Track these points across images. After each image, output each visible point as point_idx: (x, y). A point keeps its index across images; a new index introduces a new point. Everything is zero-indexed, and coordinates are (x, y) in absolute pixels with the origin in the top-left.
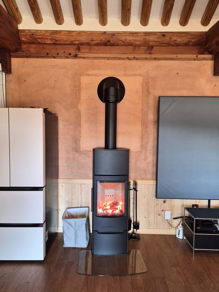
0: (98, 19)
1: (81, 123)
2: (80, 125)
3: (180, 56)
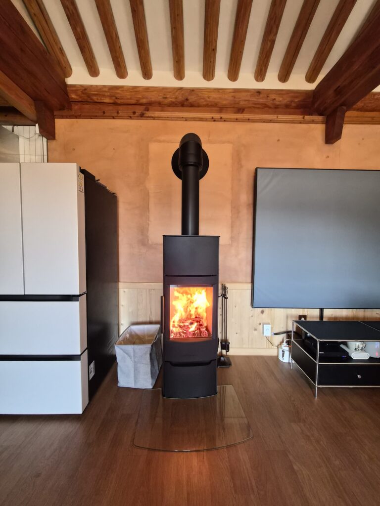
0: (173, 72)
1: (150, 207)
2: (148, 208)
3: (281, 117)
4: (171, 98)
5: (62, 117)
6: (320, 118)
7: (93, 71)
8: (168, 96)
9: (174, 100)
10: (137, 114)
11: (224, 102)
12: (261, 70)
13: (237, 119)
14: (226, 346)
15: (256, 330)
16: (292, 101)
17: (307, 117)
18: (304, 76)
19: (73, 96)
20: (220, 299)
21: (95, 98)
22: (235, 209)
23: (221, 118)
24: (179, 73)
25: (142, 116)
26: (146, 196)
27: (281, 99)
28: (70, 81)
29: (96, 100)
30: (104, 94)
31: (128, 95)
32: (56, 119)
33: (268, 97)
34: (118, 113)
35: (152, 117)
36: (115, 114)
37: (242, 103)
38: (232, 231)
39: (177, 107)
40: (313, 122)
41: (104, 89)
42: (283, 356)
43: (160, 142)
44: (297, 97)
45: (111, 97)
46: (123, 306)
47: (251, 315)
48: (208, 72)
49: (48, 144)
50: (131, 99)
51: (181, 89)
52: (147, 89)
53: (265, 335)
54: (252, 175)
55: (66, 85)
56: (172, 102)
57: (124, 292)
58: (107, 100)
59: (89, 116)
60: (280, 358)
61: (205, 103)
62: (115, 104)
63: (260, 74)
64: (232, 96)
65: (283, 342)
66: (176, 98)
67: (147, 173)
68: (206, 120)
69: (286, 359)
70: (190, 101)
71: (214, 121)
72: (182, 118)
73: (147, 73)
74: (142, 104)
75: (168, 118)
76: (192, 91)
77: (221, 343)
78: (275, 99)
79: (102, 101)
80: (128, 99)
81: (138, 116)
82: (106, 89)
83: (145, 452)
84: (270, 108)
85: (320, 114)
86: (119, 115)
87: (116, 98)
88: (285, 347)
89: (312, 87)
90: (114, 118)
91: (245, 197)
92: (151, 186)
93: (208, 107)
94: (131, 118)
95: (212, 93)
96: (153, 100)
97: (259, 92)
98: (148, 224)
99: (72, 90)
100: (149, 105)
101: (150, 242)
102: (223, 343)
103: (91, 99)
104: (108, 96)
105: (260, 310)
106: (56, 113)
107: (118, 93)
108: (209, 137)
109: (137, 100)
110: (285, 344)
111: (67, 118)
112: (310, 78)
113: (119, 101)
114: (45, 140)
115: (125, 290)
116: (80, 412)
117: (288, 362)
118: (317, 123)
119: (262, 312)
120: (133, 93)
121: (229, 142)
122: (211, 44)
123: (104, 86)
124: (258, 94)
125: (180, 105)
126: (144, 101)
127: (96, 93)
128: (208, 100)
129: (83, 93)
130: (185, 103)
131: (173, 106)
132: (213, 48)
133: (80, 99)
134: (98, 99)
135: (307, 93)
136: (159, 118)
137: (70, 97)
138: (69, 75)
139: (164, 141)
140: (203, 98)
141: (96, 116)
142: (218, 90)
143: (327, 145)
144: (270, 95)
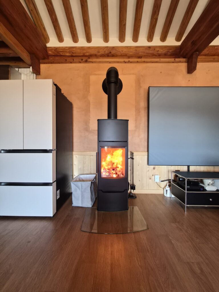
0: (103, 39)
1: (90, 110)
2: (89, 111)
3: (162, 60)
4: (102, 52)
5: (44, 63)
6: (184, 60)
7: (60, 39)
8: (100, 51)
9: (103, 53)
10: (84, 60)
11: (131, 53)
12: (150, 35)
13: (138, 61)
14: (133, 188)
15: (150, 179)
16: (168, 52)
17: (177, 60)
18: (174, 38)
19: (50, 53)
20: (129, 160)
21: (61, 53)
22: (138, 110)
23: (129, 61)
24: (106, 39)
25: (86, 61)
26: (88, 104)
27: (162, 51)
28: (48, 45)
29: (62, 55)
30: (66, 51)
31: (79, 51)
32: (41, 65)
33: (154, 50)
34: (73, 60)
35: (92, 62)
36: (72, 61)
37: (140, 53)
38: (136, 123)
39: (105, 57)
40: (180, 62)
41: (66, 49)
42: (167, 193)
43: (96, 75)
44: (171, 49)
45: (69, 52)
46: (75, 165)
47: (147, 170)
48: (122, 38)
49: (37, 77)
50: (80, 53)
51: (107, 47)
52: (89, 48)
53: (156, 181)
54: (147, 91)
55: (46, 47)
56: (102, 54)
57: (76, 157)
58: (68, 54)
59: (58, 62)
60: (165, 195)
61: (120, 54)
62: (72, 56)
63: (150, 38)
64: (135, 50)
65: (166, 185)
66: (105, 52)
67: (89, 92)
68: (121, 62)
69: (169, 195)
70: (112, 53)
71: (125, 63)
72: (108, 62)
73: (89, 40)
74: (86, 56)
75: (100, 62)
76: (113, 48)
77: (131, 186)
78: (158, 51)
79: (65, 55)
80: (79, 53)
81: (84, 62)
82: (67, 49)
83: (88, 234)
84: (156, 56)
85: (184, 57)
86: (74, 61)
87: (73, 53)
88: (168, 188)
89: (179, 44)
90: (71, 63)
91: (143, 104)
92: (91, 99)
93: (122, 56)
94: (80, 62)
95: (123, 49)
96: (92, 53)
97: (149, 47)
98: (90, 120)
99: (49, 50)
100: (90, 56)
101: (90, 129)
102: (132, 186)
103: (60, 54)
104: (68, 52)
105: (152, 167)
106: (41, 61)
107: (74, 50)
108: (123, 71)
109: (83, 54)
110: (167, 186)
111: (47, 64)
112: (178, 39)
113: (74, 55)
114: (35, 75)
115: (77, 156)
116: (52, 215)
117: (169, 196)
118: (182, 62)
119: (154, 168)
120: (82, 50)
121: (133, 74)
122: (123, 22)
123: (67, 47)
124: (149, 48)
125: (106, 56)
126: (87, 54)
127: (62, 50)
128: (122, 52)
129: (56, 51)
130: (110, 55)
131: (103, 57)
132: (124, 24)
133: (54, 54)
134: (63, 54)
135: (176, 47)
136: (95, 62)
137: (48, 53)
138: (48, 42)
139: (98, 75)
140: (119, 52)
141: (62, 62)
142: (127, 47)
143: (188, 74)
144: (156, 49)
